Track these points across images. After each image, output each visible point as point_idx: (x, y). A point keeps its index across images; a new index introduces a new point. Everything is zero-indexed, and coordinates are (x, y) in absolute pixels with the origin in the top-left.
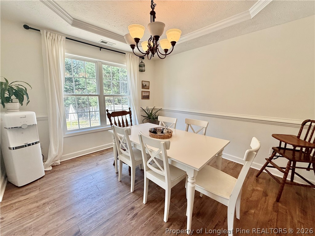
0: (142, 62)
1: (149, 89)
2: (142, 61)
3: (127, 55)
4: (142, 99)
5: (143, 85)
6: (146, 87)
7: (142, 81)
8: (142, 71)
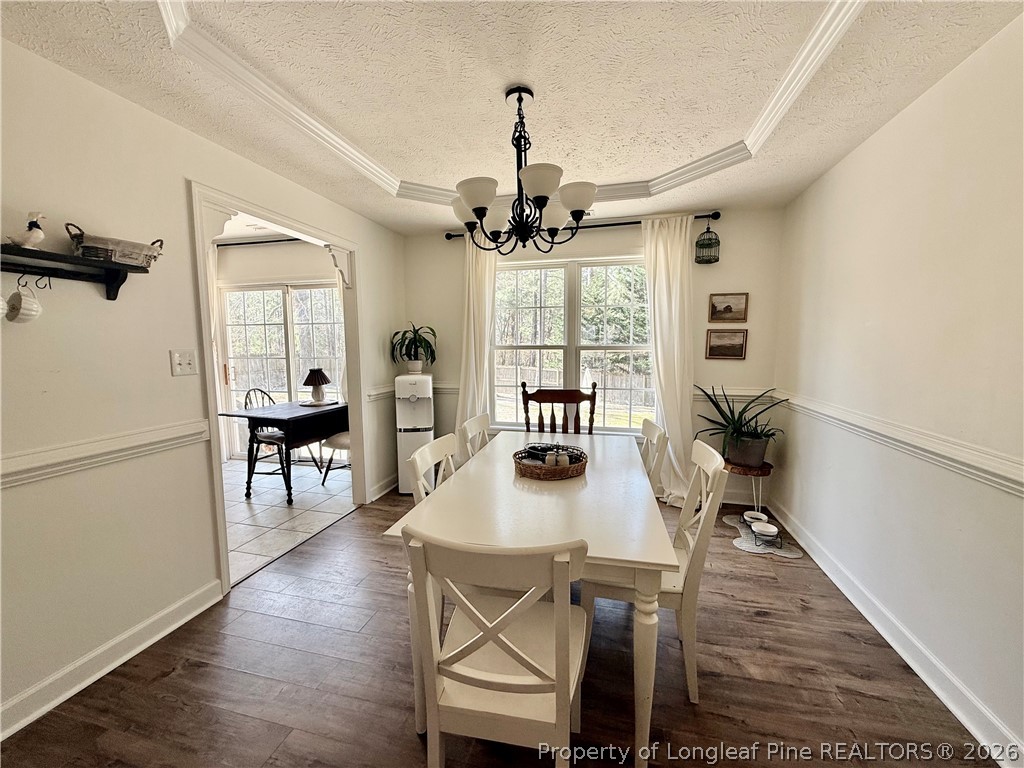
0: (708, 231)
1: (744, 319)
2: (708, 229)
3: (646, 225)
4: (706, 358)
5: (713, 308)
6: (728, 315)
7: (712, 295)
8: (709, 261)
